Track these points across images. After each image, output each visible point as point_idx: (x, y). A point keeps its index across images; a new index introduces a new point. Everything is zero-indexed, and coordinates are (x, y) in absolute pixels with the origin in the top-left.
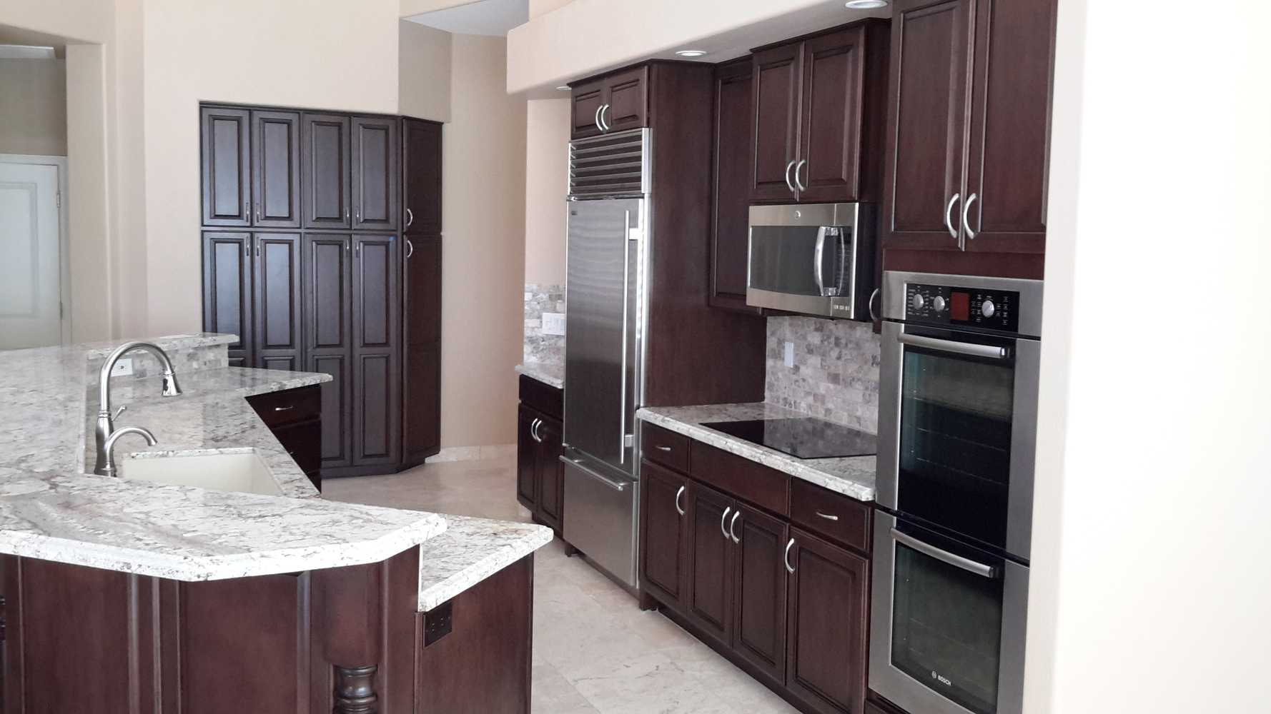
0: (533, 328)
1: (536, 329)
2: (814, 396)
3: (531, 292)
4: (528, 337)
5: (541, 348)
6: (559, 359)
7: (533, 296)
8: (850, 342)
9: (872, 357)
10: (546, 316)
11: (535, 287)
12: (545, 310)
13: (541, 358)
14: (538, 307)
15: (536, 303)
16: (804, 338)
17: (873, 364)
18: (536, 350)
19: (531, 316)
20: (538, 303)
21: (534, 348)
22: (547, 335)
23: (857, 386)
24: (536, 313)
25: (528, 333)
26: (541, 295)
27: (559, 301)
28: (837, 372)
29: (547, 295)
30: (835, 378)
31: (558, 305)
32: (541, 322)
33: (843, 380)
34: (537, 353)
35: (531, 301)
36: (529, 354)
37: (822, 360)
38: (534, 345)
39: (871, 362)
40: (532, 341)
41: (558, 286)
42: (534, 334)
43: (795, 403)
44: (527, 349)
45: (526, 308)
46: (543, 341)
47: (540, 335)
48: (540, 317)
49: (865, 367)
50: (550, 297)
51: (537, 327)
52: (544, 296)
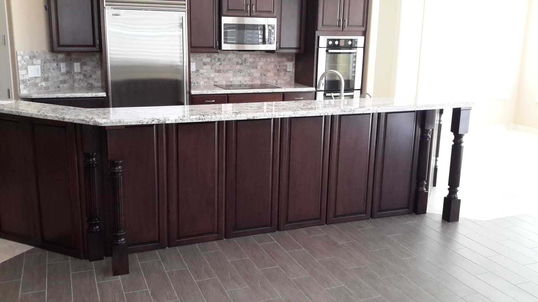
0: (23, 75)
1: (25, 75)
2: (208, 78)
3: (21, 55)
4: (21, 81)
5: (28, 85)
6: (37, 89)
7: (22, 58)
8: (226, 59)
9: (237, 62)
10: (30, 68)
11: (22, 53)
12: (28, 64)
13: (29, 90)
14: (25, 63)
15: (23, 61)
16: (201, 60)
17: (237, 65)
18: (26, 87)
19: (22, 69)
20: (25, 61)
21: (25, 85)
22: (31, 77)
23: (230, 72)
24: (24, 67)
25: (21, 78)
26: (26, 57)
27: (34, 59)
28: (220, 69)
29: (28, 56)
30: (219, 71)
31: (34, 61)
32: (27, 71)
33: (223, 71)
34: (26, 88)
35: (21, 60)
36: (23, 89)
37: (211, 66)
38: (25, 84)
39: (236, 64)
40: (24, 82)
41: (33, 51)
42: (24, 78)
43: (197, 82)
44: (22, 86)
45: (19, 64)
46: (29, 81)
47: (27, 78)
48: (26, 69)
49: (234, 66)
50: (30, 57)
51: (25, 74)
52: (28, 57)
